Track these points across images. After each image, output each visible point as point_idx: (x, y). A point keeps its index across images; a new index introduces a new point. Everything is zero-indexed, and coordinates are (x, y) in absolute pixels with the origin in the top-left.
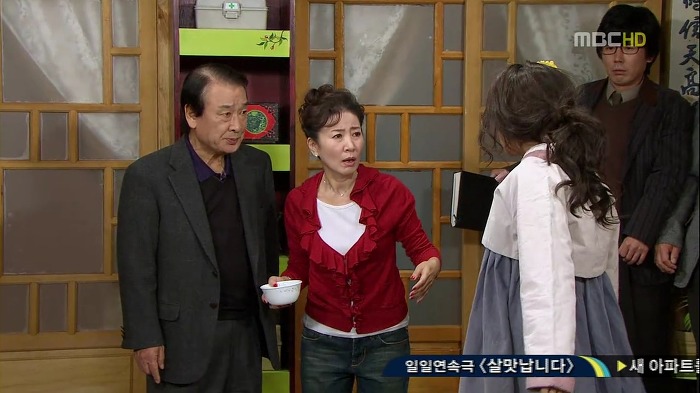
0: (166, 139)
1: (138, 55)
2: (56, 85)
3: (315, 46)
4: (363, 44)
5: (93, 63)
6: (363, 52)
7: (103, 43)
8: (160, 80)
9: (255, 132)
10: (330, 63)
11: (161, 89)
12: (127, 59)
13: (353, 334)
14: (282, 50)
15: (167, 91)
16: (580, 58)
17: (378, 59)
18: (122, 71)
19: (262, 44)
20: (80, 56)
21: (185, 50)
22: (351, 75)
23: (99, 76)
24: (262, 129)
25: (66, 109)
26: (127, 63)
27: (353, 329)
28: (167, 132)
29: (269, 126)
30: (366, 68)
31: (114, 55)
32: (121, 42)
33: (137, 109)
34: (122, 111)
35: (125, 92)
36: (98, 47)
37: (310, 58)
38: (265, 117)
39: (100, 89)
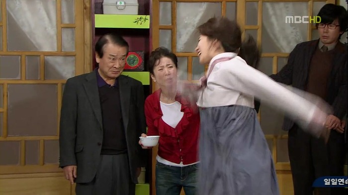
0: (88, 70)
1: (75, 28)
2: (34, 42)
3: (162, 23)
4: (186, 22)
5: (52, 31)
6: (186, 26)
7: (57, 21)
8: (85, 41)
9: (132, 66)
10: (170, 31)
11: (86, 44)
12: (69, 29)
13: (181, 165)
14: (146, 25)
15: (89, 45)
16: (294, 29)
17: (193, 29)
18: (67, 35)
19: (136, 22)
20: (46, 28)
21: (98, 25)
22: (180, 37)
23: (55, 38)
24: (136, 64)
25: (39, 54)
26: (69, 31)
27: (182, 163)
28: (88, 66)
29: (139, 63)
30: (187, 34)
31: (62, 27)
32: (66, 21)
33: (74, 54)
34: (67, 55)
35: (68, 46)
36: (54, 23)
37: (160, 29)
38: (137, 58)
39: (55, 45)
